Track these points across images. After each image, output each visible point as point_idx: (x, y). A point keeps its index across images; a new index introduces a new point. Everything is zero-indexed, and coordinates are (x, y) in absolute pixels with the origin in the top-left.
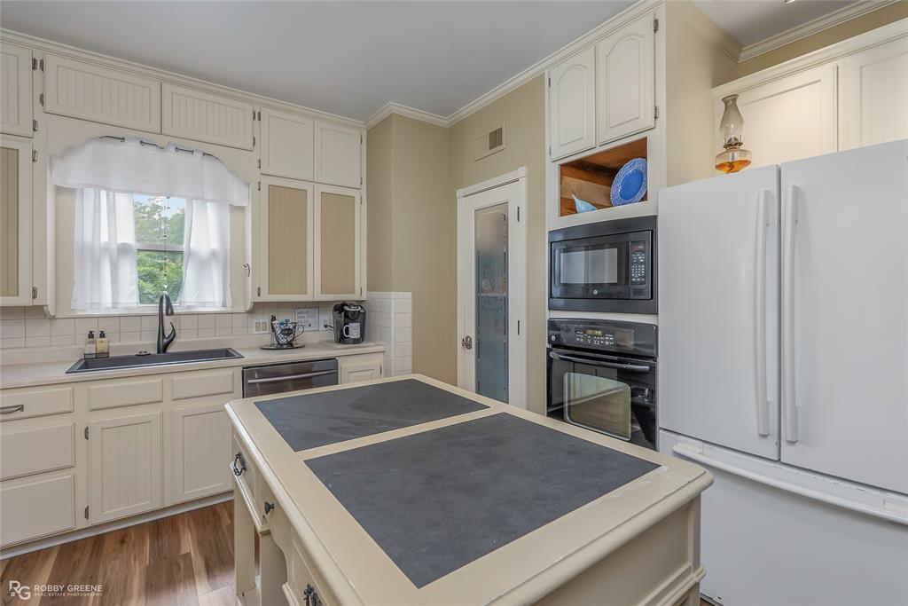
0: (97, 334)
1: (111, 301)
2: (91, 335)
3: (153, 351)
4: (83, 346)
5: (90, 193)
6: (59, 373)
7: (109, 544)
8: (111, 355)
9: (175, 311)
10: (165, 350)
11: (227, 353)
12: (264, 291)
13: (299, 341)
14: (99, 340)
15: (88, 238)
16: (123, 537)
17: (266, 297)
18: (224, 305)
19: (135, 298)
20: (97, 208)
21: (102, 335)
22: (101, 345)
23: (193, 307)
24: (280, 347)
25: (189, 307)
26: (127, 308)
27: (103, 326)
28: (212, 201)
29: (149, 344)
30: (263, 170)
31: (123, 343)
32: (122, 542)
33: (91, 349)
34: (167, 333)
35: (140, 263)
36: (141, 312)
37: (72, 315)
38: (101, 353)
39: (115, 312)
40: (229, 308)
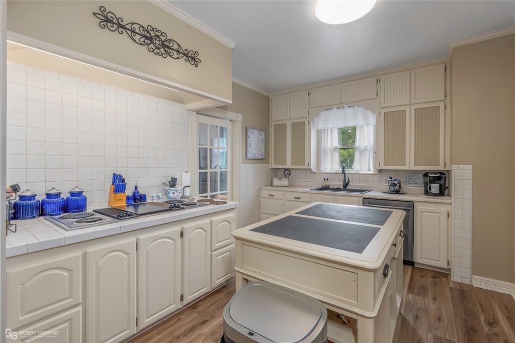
1: (330, 168)
2: (324, 180)
3: (342, 187)
8: (330, 187)
10: (346, 188)
12: (382, 164)
13: (403, 190)
15: (325, 146)
17: (383, 167)
18: (369, 170)
19: (339, 167)
20: (328, 135)
21: (327, 180)
22: (327, 183)
24: (391, 192)
25: (357, 171)
26: (336, 171)
27: (328, 176)
29: (340, 184)
30: (382, 106)
31: (333, 183)
33: (323, 184)
34: (347, 181)
35: (340, 153)
36: (340, 172)
38: (328, 186)
39: (333, 172)
40: (372, 172)
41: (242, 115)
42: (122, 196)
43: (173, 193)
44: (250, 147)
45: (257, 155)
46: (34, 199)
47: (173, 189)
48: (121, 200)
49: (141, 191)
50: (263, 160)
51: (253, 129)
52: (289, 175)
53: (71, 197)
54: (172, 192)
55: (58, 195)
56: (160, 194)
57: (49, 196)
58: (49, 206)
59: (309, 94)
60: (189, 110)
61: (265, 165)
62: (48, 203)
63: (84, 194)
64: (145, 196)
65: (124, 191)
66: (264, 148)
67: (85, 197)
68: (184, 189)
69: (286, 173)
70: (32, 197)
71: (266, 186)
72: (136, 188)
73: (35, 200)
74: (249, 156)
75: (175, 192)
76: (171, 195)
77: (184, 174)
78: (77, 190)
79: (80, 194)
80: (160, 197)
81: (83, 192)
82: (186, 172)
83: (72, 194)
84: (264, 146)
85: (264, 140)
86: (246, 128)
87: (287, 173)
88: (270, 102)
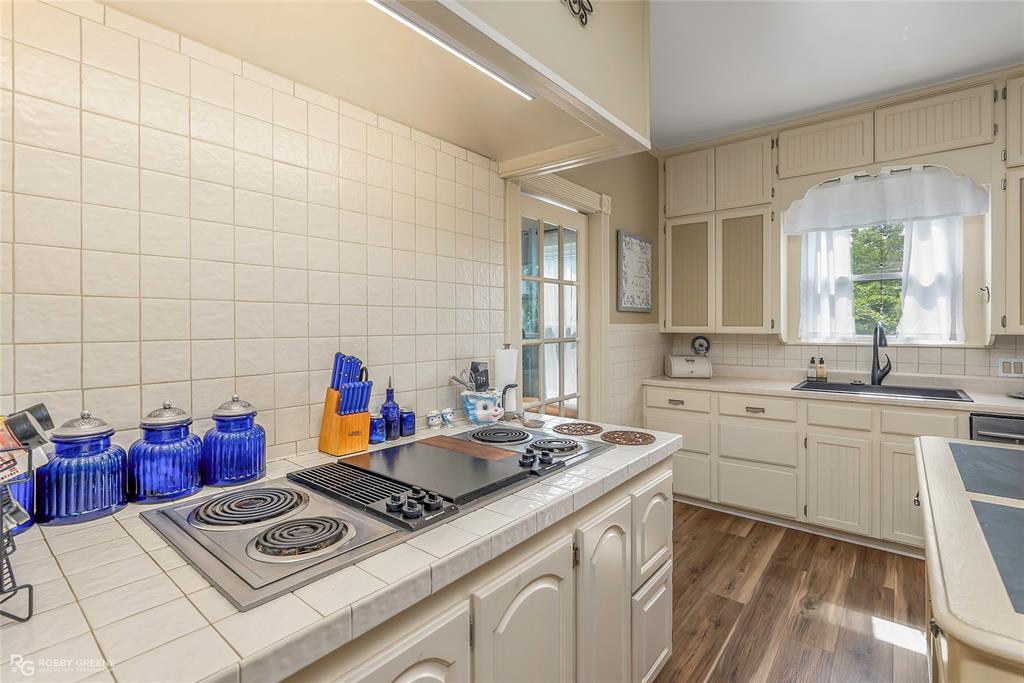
0: (817, 361)
1: (829, 332)
2: (813, 362)
3: (868, 382)
4: (805, 369)
5: (812, 236)
6: (786, 388)
7: (822, 546)
8: (829, 381)
9: (888, 343)
10: (879, 381)
11: (952, 394)
14: (819, 365)
15: (811, 276)
16: (834, 545)
17: (1018, 329)
18: (953, 337)
19: (852, 328)
20: (818, 248)
21: (822, 362)
22: (821, 371)
23: (913, 339)
25: (908, 339)
26: (844, 339)
27: (823, 354)
28: (937, 217)
29: (864, 373)
30: (1010, 162)
31: (840, 371)
32: (833, 549)
33: (812, 373)
34: (883, 364)
35: (857, 294)
36: (857, 343)
37: (799, 342)
38: (821, 378)
39: (833, 341)
40: (960, 342)
41: (610, 198)
42: (359, 421)
43: (485, 408)
44: (626, 281)
45: (637, 301)
46: (108, 445)
47: (484, 394)
48: (357, 433)
49: (404, 403)
50: (647, 314)
51: (631, 236)
52: (707, 349)
53: (220, 434)
54: (480, 404)
55: (179, 430)
56: (448, 410)
57: (152, 433)
58: (155, 464)
59: (775, 144)
60: (505, 179)
61: (649, 326)
62: (152, 457)
63: (257, 421)
64: (412, 416)
65: (366, 405)
66: (649, 284)
67: (261, 429)
68: (504, 393)
69: (697, 345)
70: (100, 442)
71: (653, 377)
72: (390, 393)
73: (111, 450)
74: (625, 304)
75: (490, 404)
76: (480, 413)
77: (501, 353)
78: (237, 410)
79: (244, 422)
80: (449, 417)
81: (254, 414)
82: (507, 346)
83: (223, 423)
84: (650, 280)
85: (650, 264)
86: (618, 233)
87: (700, 344)
88: (661, 171)
